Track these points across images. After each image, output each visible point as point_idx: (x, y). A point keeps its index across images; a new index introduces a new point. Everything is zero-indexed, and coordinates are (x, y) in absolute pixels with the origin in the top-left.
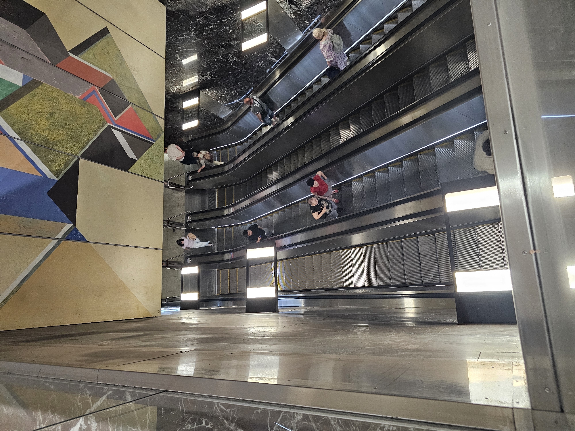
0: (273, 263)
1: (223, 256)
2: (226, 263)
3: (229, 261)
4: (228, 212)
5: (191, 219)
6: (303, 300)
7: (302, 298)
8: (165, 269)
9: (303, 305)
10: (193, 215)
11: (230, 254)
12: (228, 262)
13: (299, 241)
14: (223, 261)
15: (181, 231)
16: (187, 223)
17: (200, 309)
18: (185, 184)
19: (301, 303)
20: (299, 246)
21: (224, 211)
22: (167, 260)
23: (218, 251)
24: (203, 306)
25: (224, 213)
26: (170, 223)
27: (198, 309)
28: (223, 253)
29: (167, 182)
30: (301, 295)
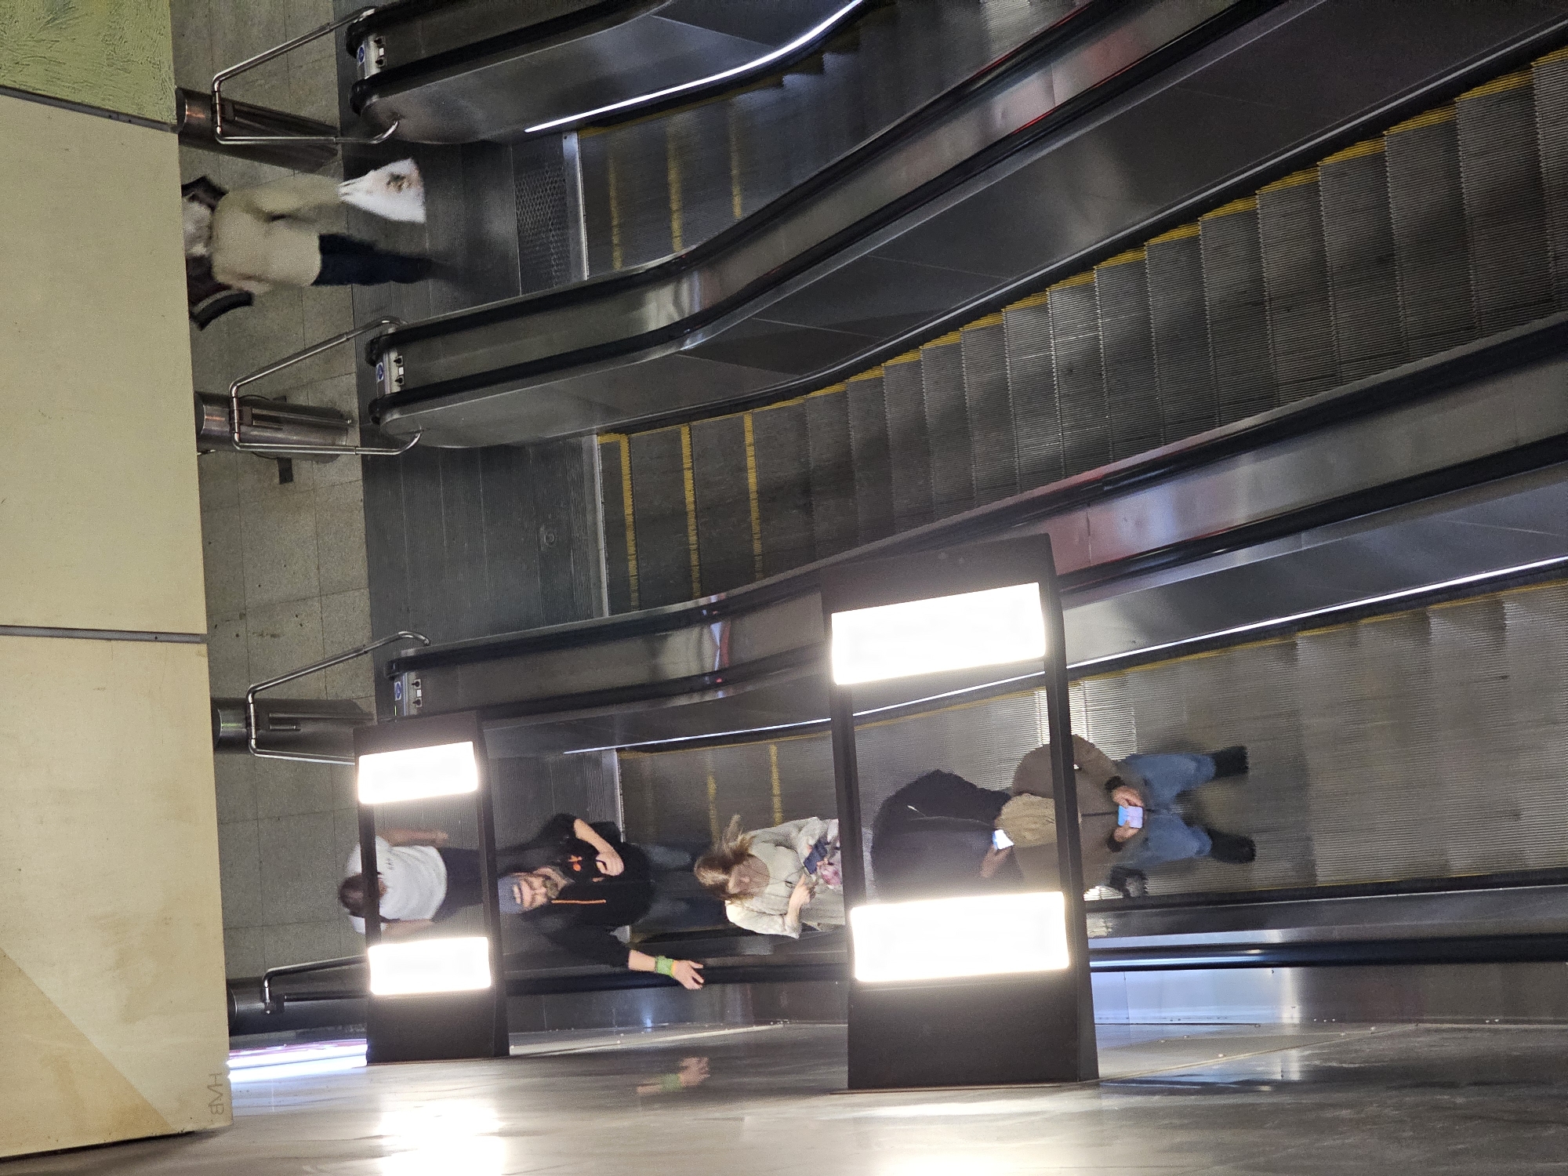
0: (1043, 693)
1: (654, 653)
2: (682, 701)
3: (704, 689)
4: (671, 308)
5: (399, 380)
6: (1287, 972)
7: (1276, 957)
8: (238, 758)
9: (1291, 1014)
10: (415, 349)
11: (706, 636)
12: (696, 699)
13: (1240, 514)
14: (659, 689)
15: (331, 473)
16: (374, 405)
17: (513, 1050)
18: (336, 112)
19: (1274, 1000)
20: (1242, 557)
21: (639, 304)
22: (253, 692)
23: (613, 612)
24: (535, 1028)
25: (642, 322)
26: (247, 418)
27: (499, 1052)
28: (656, 629)
29: (205, 100)
30: (1274, 936)
